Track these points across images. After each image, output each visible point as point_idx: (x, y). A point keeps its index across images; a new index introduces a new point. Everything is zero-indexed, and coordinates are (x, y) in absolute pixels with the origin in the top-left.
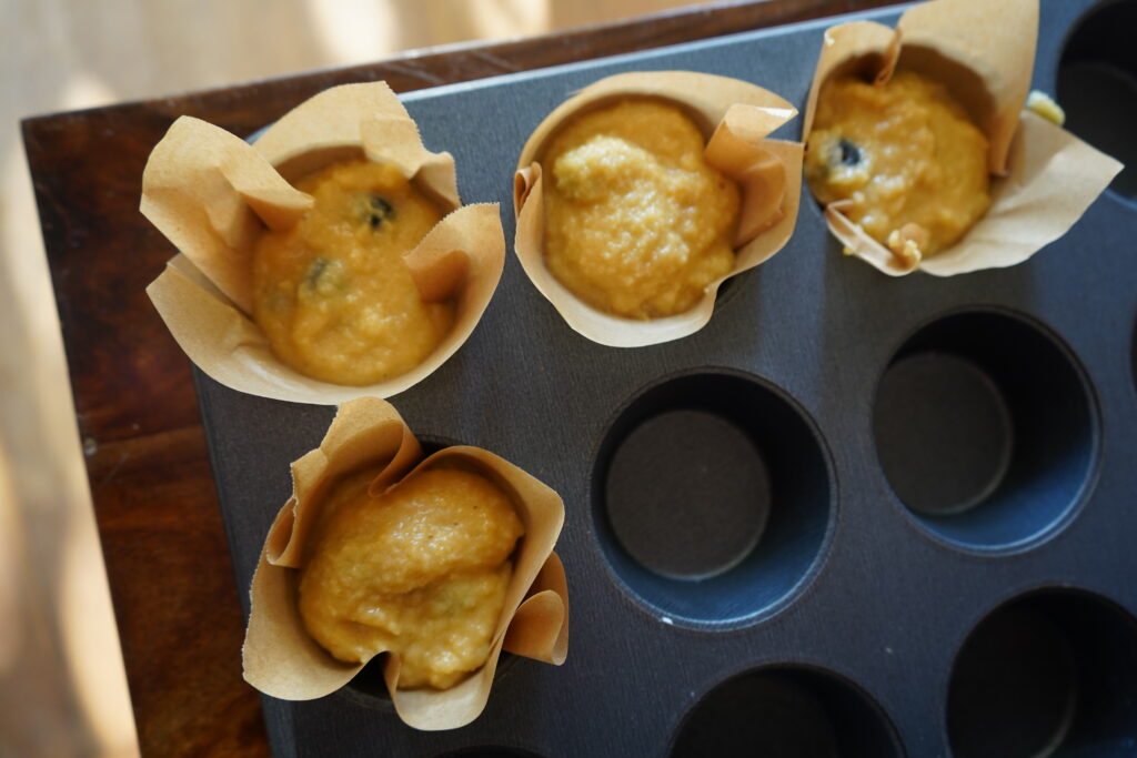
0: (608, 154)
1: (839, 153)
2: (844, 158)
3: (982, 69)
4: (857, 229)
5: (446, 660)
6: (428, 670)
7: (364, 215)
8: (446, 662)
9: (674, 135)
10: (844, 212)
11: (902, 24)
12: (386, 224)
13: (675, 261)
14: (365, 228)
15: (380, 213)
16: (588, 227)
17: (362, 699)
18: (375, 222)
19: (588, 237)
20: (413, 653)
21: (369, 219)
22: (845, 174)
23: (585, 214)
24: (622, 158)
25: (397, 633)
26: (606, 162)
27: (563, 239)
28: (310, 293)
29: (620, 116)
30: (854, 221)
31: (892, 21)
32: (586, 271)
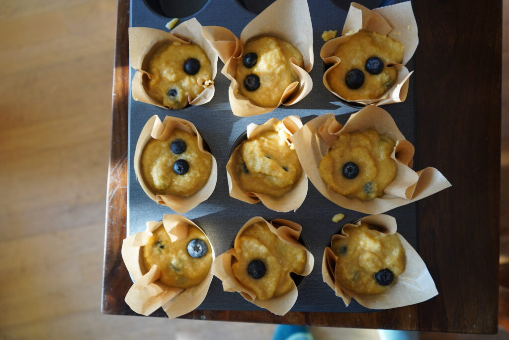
0: (157, 173)
1: (172, 97)
2: (173, 95)
3: (155, 42)
4: (199, 96)
5: (299, 257)
6: (300, 263)
7: (159, 250)
8: (300, 257)
9: (155, 148)
10: (192, 99)
11: (135, 68)
12: (163, 244)
13: (196, 158)
14: (163, 251)
15: (159, 245)
16: (179, 184)
17: (303, 283)
18: (162, 247)
19: (182, 185)
20: (295, 266)
21: (161, 249)
22: (179, 97)
23: (174, 184)
24: (159, 169)
25: (288, 269)
26: (160, 174)
27: (180, 192)
28: (181, 271)
29: (146, 165)
30: (196, 97)
31: (134, 71)
32: (192, 187)
